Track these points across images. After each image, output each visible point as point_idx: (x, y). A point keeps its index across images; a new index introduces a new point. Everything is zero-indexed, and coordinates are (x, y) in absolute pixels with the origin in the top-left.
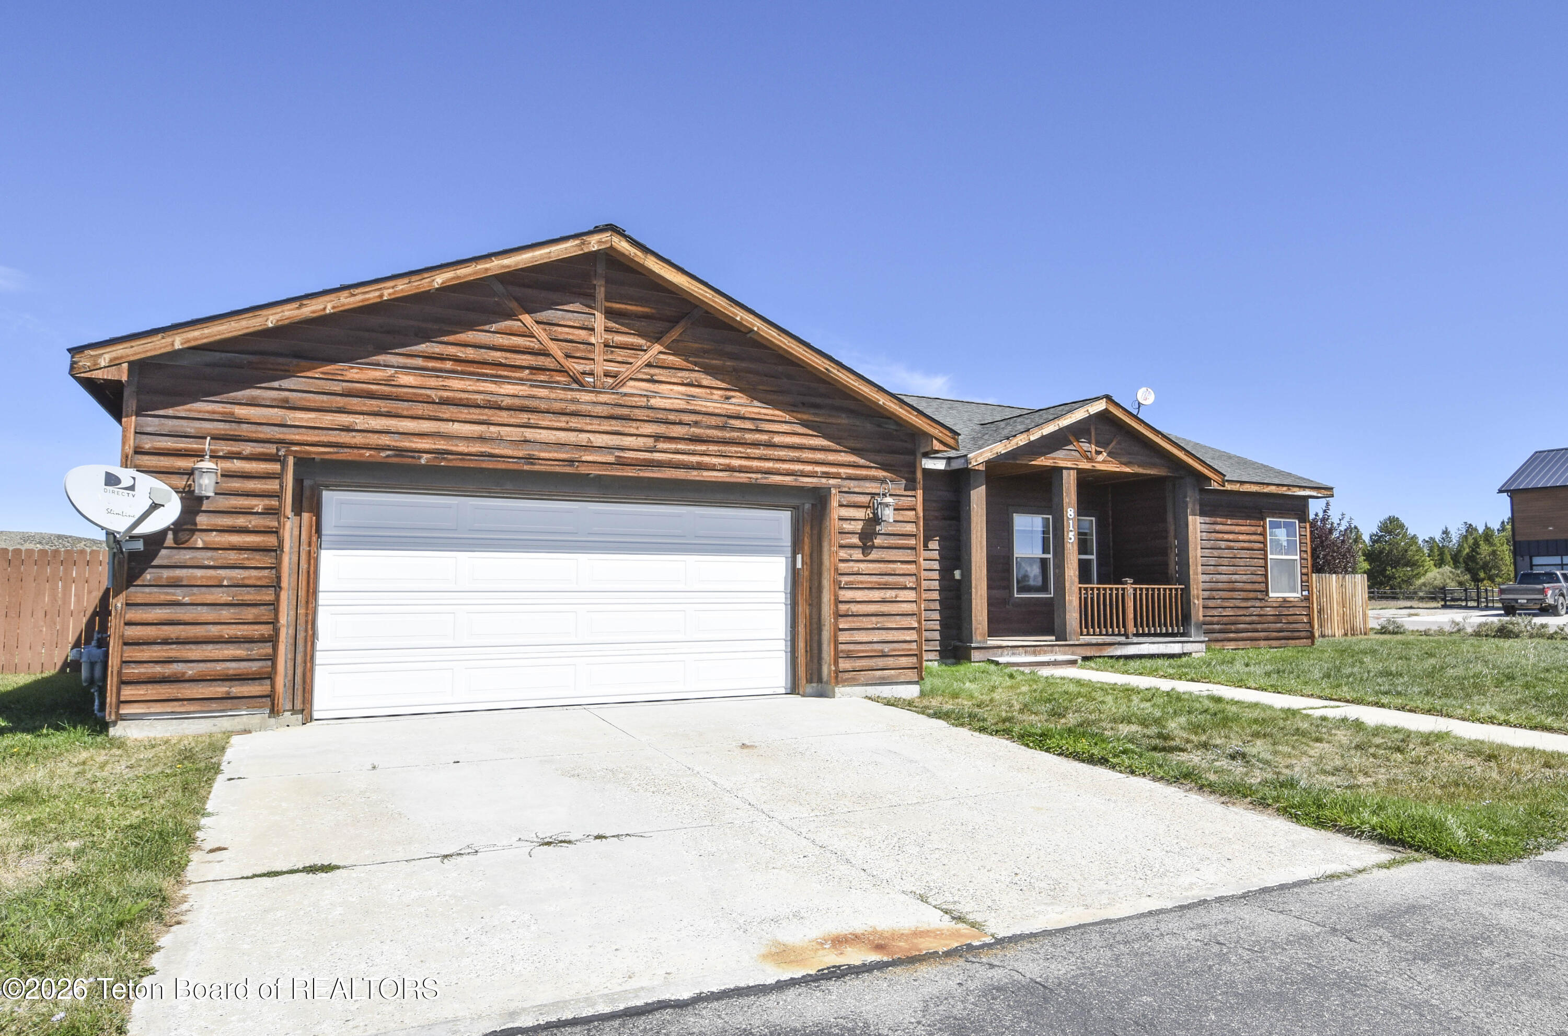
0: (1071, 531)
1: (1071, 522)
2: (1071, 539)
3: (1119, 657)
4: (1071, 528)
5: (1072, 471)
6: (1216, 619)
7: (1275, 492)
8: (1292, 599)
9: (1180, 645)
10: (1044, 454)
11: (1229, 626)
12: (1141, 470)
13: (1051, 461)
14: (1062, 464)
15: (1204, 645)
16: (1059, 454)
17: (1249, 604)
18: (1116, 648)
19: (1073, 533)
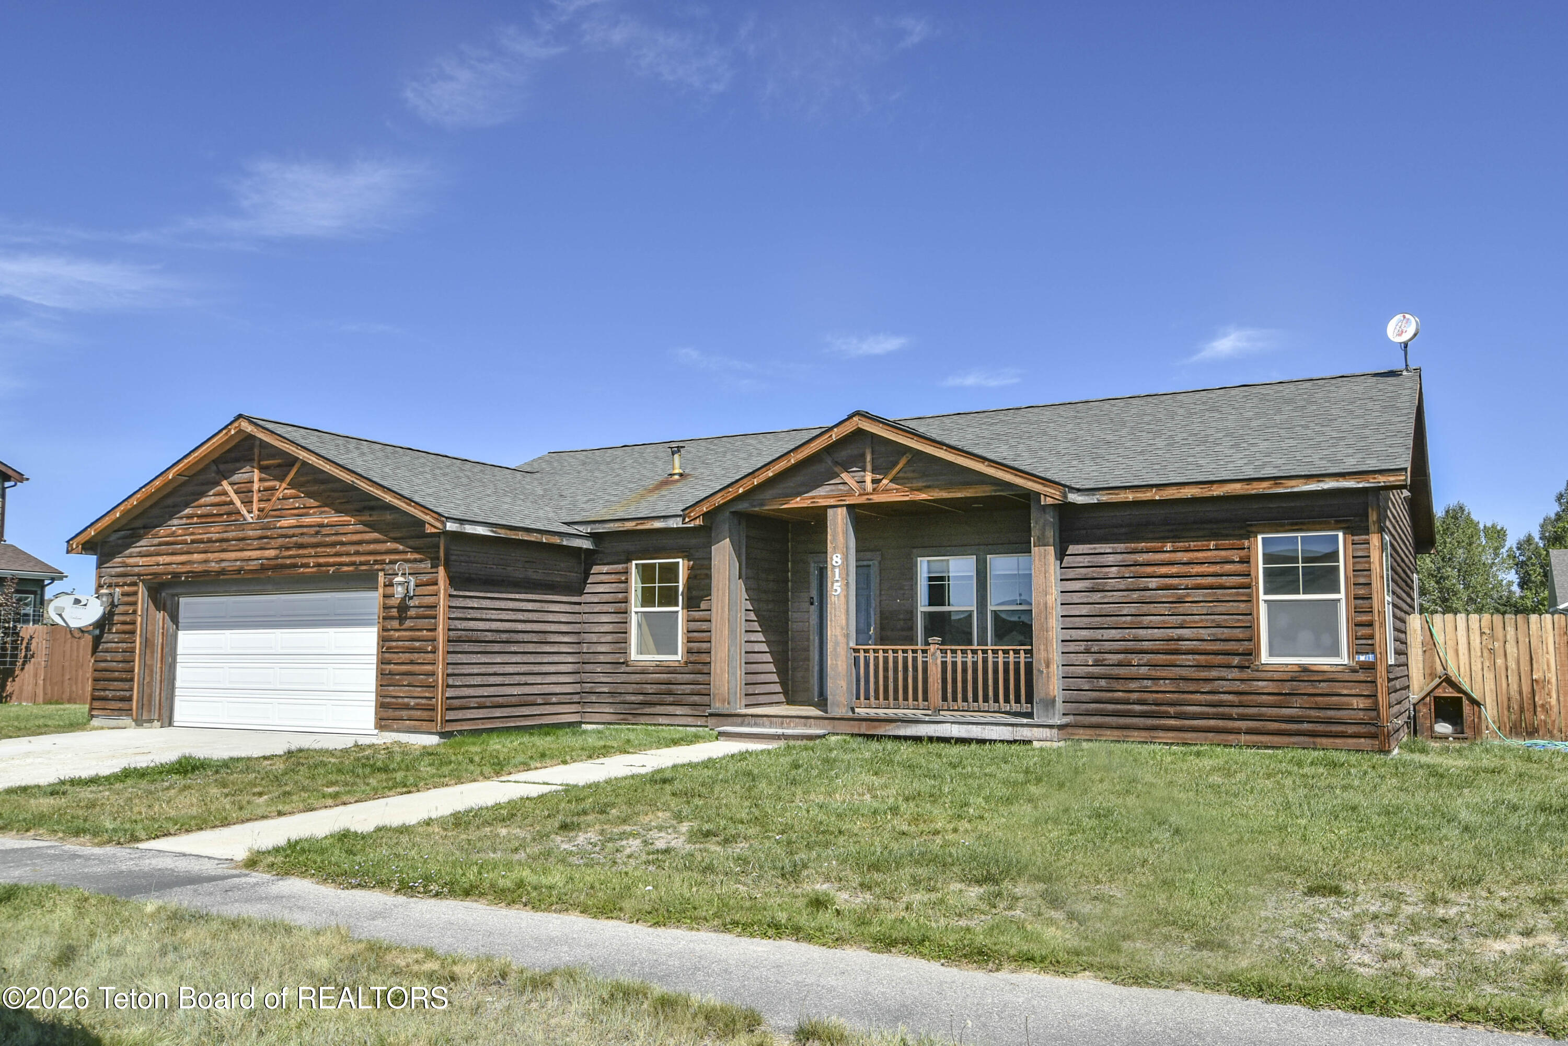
0: (837, 581)
1: (837, 570)
2: (836, 590)
3: (906, 738)
4: (837, 578)
5: (839, 510)
6: (1135, 696)
7: (1242, 492)
8: (1326, 668)
9: (1010, 728)
10: (799, 494)
11: (1164, 708)
12: (944, 495)
13: (809, 502)
14: (823, 502)
15: (1055, 731)
16: (821, 491)
17: (1214, 673)
18: (898, 727)
19: (839, 584)
